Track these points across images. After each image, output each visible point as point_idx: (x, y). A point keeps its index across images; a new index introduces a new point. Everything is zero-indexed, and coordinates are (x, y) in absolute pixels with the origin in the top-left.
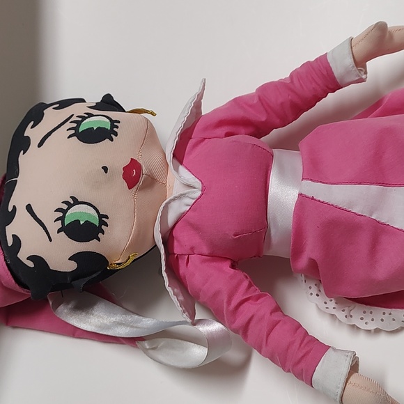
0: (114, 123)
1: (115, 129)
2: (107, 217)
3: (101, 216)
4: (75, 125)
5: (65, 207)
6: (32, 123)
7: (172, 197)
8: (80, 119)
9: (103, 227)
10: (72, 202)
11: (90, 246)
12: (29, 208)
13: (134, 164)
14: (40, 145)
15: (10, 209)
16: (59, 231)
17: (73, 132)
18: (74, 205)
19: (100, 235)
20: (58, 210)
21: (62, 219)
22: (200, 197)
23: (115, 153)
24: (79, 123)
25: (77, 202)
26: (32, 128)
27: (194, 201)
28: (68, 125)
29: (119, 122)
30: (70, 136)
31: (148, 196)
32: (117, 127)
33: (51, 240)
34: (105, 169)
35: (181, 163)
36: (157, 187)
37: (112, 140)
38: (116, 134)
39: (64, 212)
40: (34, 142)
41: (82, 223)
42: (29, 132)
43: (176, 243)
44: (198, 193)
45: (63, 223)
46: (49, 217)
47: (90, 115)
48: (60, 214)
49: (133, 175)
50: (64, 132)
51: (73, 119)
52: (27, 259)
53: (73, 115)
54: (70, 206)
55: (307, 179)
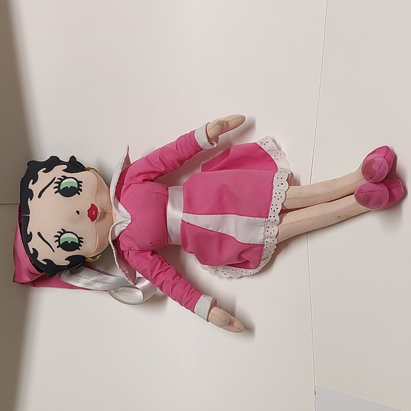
0: (79, 182)
2: (82, 238)
3: (79, 238)
4: (57, 185)
5: (59, 235)
6: (32, 181)
7: (116, 223)
8: (60, 181)
9: (81, 243)
10: (63, 232)
11: (76, 253)
12: (39, 234)
13: (93, 208)
14: (40, 196)
15: (29, 233)
16: (58, 247)
17: (57, 189)
18: (64, 234)
19: (80, 247)
20: (55, 236)
21: (58, 241)
22: (131, 223)
23: (81, 202)
24: (59, 183)
25: (65, 232)
26: (32, 184)
27: (128, 225)
28: (54, 185)
29: (82, 182)
30: (56, 192)
31: (102, 224)
32: (81, 186)
33: (54, 252)
34: (78, 212)
35: (119, 201)
36: (107, 216)
37: (79, 194)
38: (81, 190)
39: (59, 237)
40: (36, 194)
41: (69, 242)
42: (31, 186)
43: (121, 244)
44: (130, 221)
45: (59, 243)
46: (52, 240)
47: (65, 178)
48: (57, 238)
49: (93, 213)
50: (51, 189)
51: (56, 180)
52: (43, 260)
53: (55, 178)
54: (62, 234)
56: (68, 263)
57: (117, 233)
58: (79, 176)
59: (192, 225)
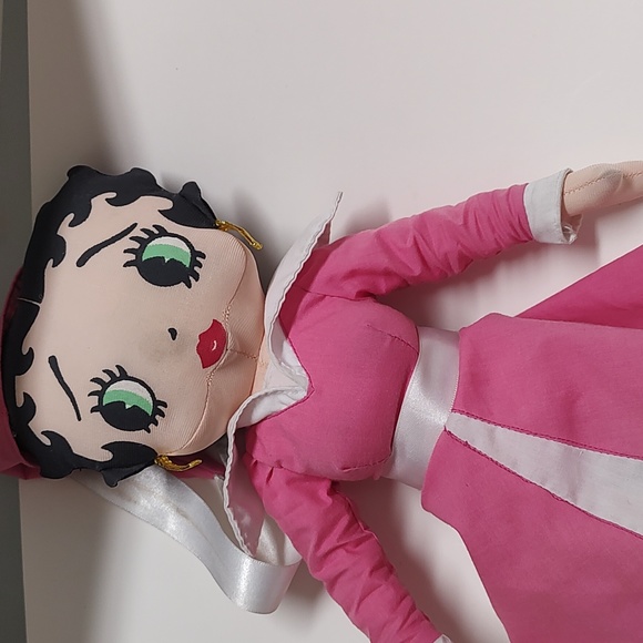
0: (196, 255)
1: (196, 268)
2: (165, 405)
3: (156, 403)
4: (136, 245)
5: (107, 379)
6: (71, 216)
7: (264, 392)
8: (146, 236)
9: (157, 417)
10: (118, 375)
11: (137, 437)
13: (216, 331)
14: (81, 262)
16: (93, 410)
17: (132, 257)
18: (120, 379)
19: (151, 426)
20: (95, 380)
21: (100, 394)
22: (303, 401)
23: (190, 307)
24: (144, 243)
25: (124, 376)
26: (71, 225)
27: (294, 402)
28: (126, 243)
29: (203, 256)
30: (127, 264)
31: (227, 381)
33: (79, 419)
34: (173, 332)
35: (287, 336)
37: (190, 287)
38: (196, 277)
39: (105, 386)
40: (73, 253)
41: (128, 407)
42: (65, 230)
43: (258, 445)
44: (302, 394)
45: (100, 400)
46: (83, 389)
47: (163, 232)
48: (99, 388)
49: (211, 345)
50: (117, 254)
51: (137, 232)
52: (43, 433)
53: (136, 224)
54: (114, 379)
55: (462, 412)
56: (107, 456)
57: (257, 415)
58: (201, 237)
59: (474, 450)
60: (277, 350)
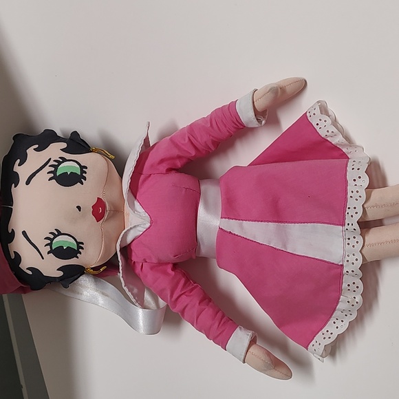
0: (83, 168)
1: (84, 174)
2: (83, 243)
3: (78, 243)
4: (53, 169)
5: (52, 236)
6: (19, 160)
7: (129, 228)
8: (57, 164)
9: (80, 250)
11: (73, 261)
12: (24, 233)
13: (100, 203)
14: (28, 183)
15: (10, 231)
16: (49, 253)
17: (52, 175)
19: (78, 255)
20: (46, 238)
21: (50, 245)
22: (149, 227)
23: (85, 193)
24: (56, 167)
25: (60, 233)
26: (19, 165)
27: (145, 229)
28: (47, 169)
29: (86, 168)
30: (50, 179)
31: (111, 226)
33: (43, 258)
34: (79, 208)
35: (136, 198)
37: (82, 184)
38: (85, 179)
39: (52, 240)
40: (23, 179)
41: (65, 248)
42: (17, 168)
43: (133, 254)
44: (148, 225)
45: (51, 248)
46: (41, 244)
47: (64, 160)
48: (49, 242)
49: (99, 211)
50: (44, 175)
51: (52, 163)
52: (27, 269)
53: (50, 159)
54: (55, 236)
55: (225, 218)
56: (60, 274)
57: (129, 239)
58: (83, 158)
59: (235, 234)
60: (132, 206)
